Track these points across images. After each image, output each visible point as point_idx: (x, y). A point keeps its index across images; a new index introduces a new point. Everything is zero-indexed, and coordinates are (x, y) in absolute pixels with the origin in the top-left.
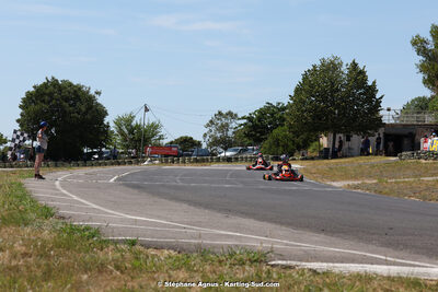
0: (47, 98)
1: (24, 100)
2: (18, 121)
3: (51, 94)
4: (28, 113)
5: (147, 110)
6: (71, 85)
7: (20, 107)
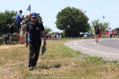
0: (66, 14)
1: (58, 15)
2: (56, 23)
3: (67, 13)
4: (59, 20)
5: (104, 18)
6: (75, 9)
7: (56, 17)
